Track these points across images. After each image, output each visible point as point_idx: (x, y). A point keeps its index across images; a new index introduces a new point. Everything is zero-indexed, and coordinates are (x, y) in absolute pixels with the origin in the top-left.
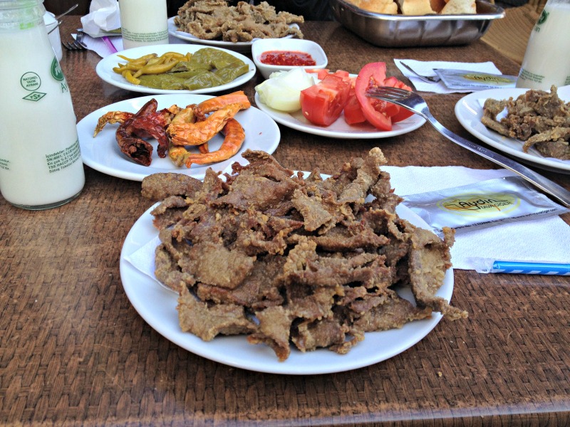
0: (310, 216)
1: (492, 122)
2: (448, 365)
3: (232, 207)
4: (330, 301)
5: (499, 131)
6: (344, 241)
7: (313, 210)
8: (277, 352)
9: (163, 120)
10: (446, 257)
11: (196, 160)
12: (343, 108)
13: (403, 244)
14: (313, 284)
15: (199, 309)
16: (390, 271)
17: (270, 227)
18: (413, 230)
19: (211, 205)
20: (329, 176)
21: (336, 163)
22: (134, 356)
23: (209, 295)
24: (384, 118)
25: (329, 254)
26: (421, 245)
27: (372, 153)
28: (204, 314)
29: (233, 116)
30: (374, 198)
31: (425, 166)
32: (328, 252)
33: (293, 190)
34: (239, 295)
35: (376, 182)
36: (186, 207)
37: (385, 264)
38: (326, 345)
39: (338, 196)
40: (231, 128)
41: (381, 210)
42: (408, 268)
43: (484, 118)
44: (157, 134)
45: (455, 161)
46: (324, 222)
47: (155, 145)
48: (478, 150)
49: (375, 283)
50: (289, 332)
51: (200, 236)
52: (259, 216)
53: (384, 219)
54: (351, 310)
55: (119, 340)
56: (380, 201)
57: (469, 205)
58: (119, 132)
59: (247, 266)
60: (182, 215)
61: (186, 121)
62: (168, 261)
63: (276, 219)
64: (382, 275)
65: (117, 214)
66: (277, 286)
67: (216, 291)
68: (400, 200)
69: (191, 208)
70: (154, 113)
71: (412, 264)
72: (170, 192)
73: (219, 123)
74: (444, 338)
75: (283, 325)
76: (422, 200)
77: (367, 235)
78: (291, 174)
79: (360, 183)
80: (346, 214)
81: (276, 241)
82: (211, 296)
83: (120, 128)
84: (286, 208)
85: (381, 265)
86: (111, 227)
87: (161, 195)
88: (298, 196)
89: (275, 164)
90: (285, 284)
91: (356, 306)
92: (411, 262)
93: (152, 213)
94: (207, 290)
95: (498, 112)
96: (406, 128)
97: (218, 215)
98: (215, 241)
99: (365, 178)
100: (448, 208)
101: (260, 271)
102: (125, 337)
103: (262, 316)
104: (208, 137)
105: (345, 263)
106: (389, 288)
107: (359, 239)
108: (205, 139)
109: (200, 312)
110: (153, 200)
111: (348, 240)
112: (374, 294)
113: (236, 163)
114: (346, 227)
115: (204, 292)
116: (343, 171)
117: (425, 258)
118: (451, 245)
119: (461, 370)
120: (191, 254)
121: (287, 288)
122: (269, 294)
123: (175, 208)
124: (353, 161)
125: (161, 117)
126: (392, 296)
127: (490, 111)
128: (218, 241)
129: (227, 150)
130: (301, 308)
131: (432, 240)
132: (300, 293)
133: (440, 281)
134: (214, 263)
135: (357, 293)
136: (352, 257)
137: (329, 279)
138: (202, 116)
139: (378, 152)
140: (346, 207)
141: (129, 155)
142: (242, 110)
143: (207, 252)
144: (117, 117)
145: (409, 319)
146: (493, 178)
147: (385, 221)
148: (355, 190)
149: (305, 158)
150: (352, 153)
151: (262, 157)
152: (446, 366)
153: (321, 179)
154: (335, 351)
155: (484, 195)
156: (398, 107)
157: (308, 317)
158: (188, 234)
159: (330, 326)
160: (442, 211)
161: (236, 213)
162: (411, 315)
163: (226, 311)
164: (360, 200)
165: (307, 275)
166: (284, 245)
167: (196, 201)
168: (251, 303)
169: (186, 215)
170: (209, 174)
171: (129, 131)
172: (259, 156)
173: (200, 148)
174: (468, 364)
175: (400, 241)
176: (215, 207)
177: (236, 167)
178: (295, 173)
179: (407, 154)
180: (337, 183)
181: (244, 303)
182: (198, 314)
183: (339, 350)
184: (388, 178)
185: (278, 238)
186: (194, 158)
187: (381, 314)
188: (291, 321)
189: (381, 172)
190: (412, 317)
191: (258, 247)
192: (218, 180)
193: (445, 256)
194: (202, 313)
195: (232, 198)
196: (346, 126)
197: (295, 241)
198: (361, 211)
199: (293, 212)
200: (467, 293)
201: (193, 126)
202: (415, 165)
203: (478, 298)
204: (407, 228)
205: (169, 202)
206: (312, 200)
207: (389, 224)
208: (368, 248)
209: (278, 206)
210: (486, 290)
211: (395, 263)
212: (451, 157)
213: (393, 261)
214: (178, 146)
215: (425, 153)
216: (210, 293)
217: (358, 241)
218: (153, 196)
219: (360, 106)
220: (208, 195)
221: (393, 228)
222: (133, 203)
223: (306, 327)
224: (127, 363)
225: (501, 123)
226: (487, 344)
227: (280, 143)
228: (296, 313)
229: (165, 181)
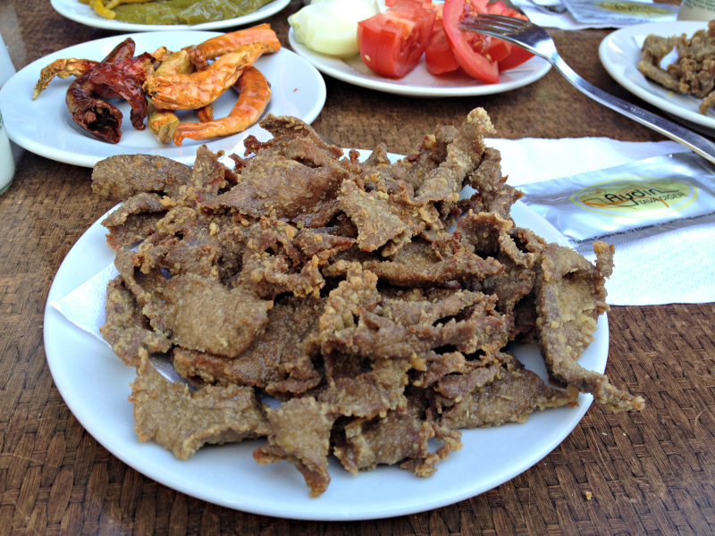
0: (369, 226)
1: (654, 69)
2: (600, 478)
3: (238, 212)
4: (402, 380)
5: (664, 83)
6: (426, 271)
7: (373, 215)
8: (307, 479)
9: (142, 70)
10: (599, 294)
11: (191, 133)
12: (424, 49)
13: (525, 272)
14: (370, 355)
15: (172, 398)
16: (504, 320)
17: (297, 247)
18: (541, 246)
19: (202, 209)
20: (402, 157)
21: (413, 136)
22: (68, 474)
23: (192, 369)
24: (488, 63)
25: (400, 292)
26: (558, 276)
27: (473, 117)
28: (182, 405)
29: (251, 61)
30: (475, 192)
31: (549, 137)
32: (398, 288)
33: (339, 182)
34: (245, 368)
35: (477, 166)
36: (162, 213)
37: (497, 309)
38: (394, 462)
39: (416, 189)
40: (248, 80)
41: (487, 214)
42: (535, 316)
43: (642, 63)
44: (127, 92)
45: (594, 130)
46: (392, 236)
47: (126, 112)
48: (631, 112)
49: (479, 343)
50: (327, 443)
51: (183, 262)
52: (281, 229)
53: (492, 229)
54: (439, 394)
55: (45, 445)
56: (486, 196)
57: (621, 199)
58: (71, 91)
59: (255, 319)
60: (154, 225)
61: (178, 71)
62: (126, 307)
63: (308, 233)
64: (492, 330)
65: (60, 223)
66: (309, 354)
67: (204, 362)
68: (518, 196)
69: (170, 215)
70: (130, 59)
71: (544, 309)
72: (138, 186)
73: (228, 73)
74: (593, 428)
75: (317, 431)
76: (549, 193)
77: (465, 258)
78: (339, 154)
79: (452, 168)
80: (429, 221)
81: (307, 274)
82: (196, 369)
83: (73, 84)
84: (329, 211)
85: (488, 313)
86: (51, 245)
87: (123, 191)
88: (348, 190)
89: (313, 137)
90: (322, 353)
91: (447, 387)
92: (541, 306)
93: (104, 224)
94: (189, 360)
95: (663, 54)
96: (519, 79)
97: (213, 227)
98: (204, 273)
99: (459, 160)
100: (588, 204)
101: (282, 323)
102: (55, 438)
103: (278, 417)
104: (211, 96)
105: (428, 310)
106: (502, 350)
107: (451, 266)
108: (206, 99)
109: (174, 402)
110: (112, 199)
111: (432, 267)
112: (478, 363)
113: (250, 137)
114: (428, 243)
115: (183, 363)
116: (424, 148)
117: (564, 296)
118: (609, 273)
119: (622, 486)
120: (167, 293)
121: (326, 358)
122: (294, 369)
123: (147, 214)
124: (439, 131)
125: (139, 65)
126: (509, 366)
127: (651, 53)
128: (209, 272)
129: (240, 116)
130: (350, 398)
131: (577, 266)
132: (349, 366)
133: (589, 336)
134: (201, 313)
135: (449, 365)
136: (439, 298)
137: (399, 346)
138: (202, 62)
139: (483, 117)
140: (430, 209)
141: (85, 126)
142: (267, 55)
143: (190, 292)
144: (71, 68)
145: (538, 407)
146: (652, 156)
147: (494, 233)
148: (443, 179)
149: (365, 128)
150: (438, 120)
151: (292, 128)
152: (597, 480)
153: (387, 162)
154: (411, 470)
155: (641, 182)
156: (508, 46)
157: (361, 414)
158: (162, 259)
159: (401, 427)
160: (579, 210)
161: (245, 222)
162: (541, 400)
163: (222, 399)
164: (452, 196)
165: (360, 341)
166: (321, 282)
167: (179, 201)
168: (266, 382)
169: (161, 225)
170: (202, 155)
171: (87, 88)
172: (288, 126)
173: (199, 113)
174: (634, 475)
175: (520, 267)
176: (209, 212)
177: (251, 144)
178: (346, 152)
179: (521, 120)
180: (413, 168)
181: (253, 381)
182: (168, 409)
183: (417, 470)
184: (498, 159)
185: (309, 269)
186: (186, 129)
187: (489, 397)
188: (331, 423)
189: (487, 149)
190: (543, 403)
191: (276, 284)
192: (217, 166)
193: (597, 292)
194: (178, 404)
195: (238, 198)
196: (430, 78)
197: (341, 271)
198: (453, 214)
199: (339, 218)
200: (625, 346)
201: (186, 79)
202: (535, 136)
203: (643, 354)
204: (532, 243)
205: (134, 205)
206: (372, 198)
207: (501, 238)
208: (467, 281)
209: (316, 209)
210: (655, 339)
211: (513, 304)
212: (588, 124)
213: (508, 302)
214: (163, 111)
215: (549, 119)
216: (193, 364)
217: (450, 270)
218: (110, 194)
219: (451, 45)
220: (199, 192)
221: (508, 244)
222: (90, 203)
223: (359, 430)
224: (55, 488)
225: (668, 72)
226: (662, 437)
227: (327, 105)
228: (339, 409)
229: (129, 167)
